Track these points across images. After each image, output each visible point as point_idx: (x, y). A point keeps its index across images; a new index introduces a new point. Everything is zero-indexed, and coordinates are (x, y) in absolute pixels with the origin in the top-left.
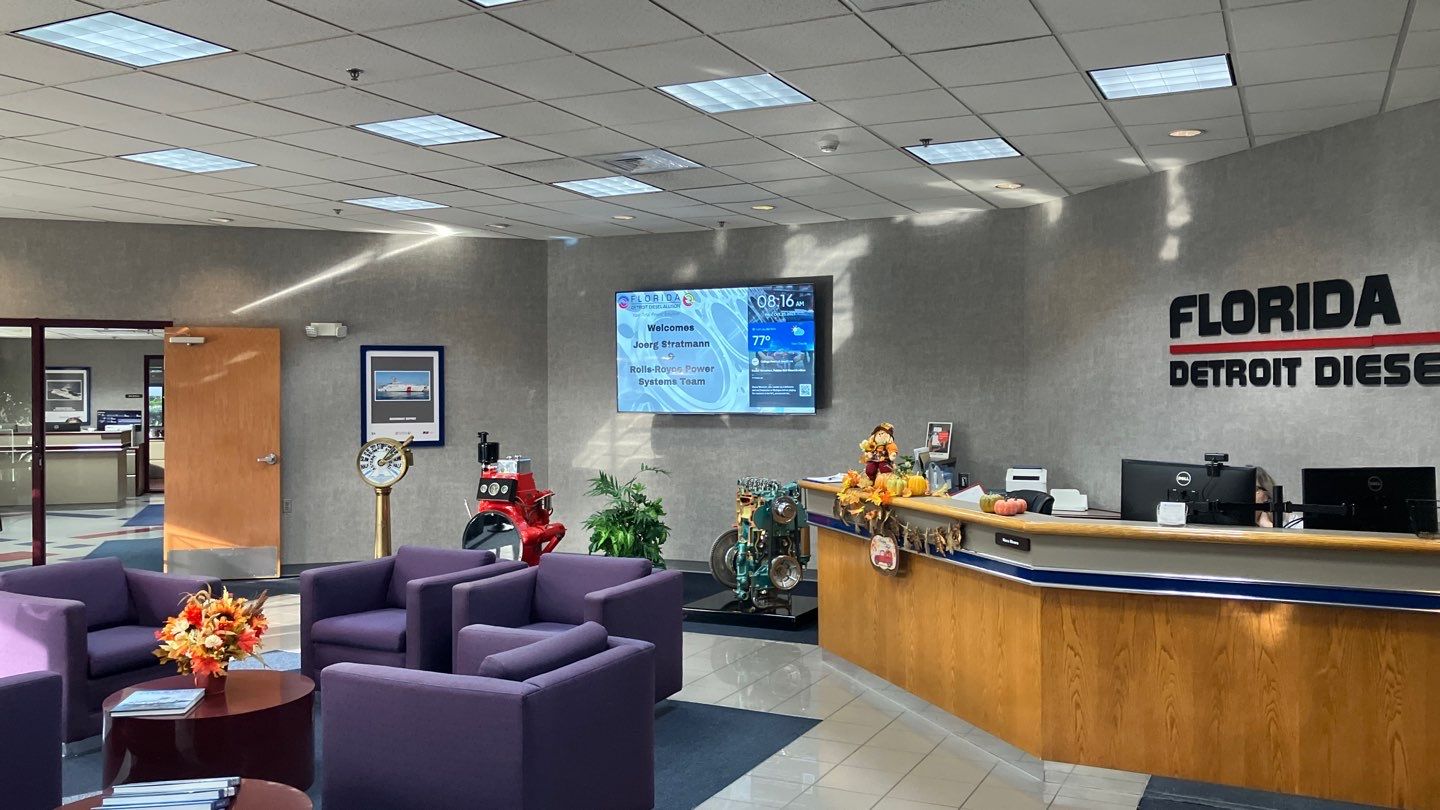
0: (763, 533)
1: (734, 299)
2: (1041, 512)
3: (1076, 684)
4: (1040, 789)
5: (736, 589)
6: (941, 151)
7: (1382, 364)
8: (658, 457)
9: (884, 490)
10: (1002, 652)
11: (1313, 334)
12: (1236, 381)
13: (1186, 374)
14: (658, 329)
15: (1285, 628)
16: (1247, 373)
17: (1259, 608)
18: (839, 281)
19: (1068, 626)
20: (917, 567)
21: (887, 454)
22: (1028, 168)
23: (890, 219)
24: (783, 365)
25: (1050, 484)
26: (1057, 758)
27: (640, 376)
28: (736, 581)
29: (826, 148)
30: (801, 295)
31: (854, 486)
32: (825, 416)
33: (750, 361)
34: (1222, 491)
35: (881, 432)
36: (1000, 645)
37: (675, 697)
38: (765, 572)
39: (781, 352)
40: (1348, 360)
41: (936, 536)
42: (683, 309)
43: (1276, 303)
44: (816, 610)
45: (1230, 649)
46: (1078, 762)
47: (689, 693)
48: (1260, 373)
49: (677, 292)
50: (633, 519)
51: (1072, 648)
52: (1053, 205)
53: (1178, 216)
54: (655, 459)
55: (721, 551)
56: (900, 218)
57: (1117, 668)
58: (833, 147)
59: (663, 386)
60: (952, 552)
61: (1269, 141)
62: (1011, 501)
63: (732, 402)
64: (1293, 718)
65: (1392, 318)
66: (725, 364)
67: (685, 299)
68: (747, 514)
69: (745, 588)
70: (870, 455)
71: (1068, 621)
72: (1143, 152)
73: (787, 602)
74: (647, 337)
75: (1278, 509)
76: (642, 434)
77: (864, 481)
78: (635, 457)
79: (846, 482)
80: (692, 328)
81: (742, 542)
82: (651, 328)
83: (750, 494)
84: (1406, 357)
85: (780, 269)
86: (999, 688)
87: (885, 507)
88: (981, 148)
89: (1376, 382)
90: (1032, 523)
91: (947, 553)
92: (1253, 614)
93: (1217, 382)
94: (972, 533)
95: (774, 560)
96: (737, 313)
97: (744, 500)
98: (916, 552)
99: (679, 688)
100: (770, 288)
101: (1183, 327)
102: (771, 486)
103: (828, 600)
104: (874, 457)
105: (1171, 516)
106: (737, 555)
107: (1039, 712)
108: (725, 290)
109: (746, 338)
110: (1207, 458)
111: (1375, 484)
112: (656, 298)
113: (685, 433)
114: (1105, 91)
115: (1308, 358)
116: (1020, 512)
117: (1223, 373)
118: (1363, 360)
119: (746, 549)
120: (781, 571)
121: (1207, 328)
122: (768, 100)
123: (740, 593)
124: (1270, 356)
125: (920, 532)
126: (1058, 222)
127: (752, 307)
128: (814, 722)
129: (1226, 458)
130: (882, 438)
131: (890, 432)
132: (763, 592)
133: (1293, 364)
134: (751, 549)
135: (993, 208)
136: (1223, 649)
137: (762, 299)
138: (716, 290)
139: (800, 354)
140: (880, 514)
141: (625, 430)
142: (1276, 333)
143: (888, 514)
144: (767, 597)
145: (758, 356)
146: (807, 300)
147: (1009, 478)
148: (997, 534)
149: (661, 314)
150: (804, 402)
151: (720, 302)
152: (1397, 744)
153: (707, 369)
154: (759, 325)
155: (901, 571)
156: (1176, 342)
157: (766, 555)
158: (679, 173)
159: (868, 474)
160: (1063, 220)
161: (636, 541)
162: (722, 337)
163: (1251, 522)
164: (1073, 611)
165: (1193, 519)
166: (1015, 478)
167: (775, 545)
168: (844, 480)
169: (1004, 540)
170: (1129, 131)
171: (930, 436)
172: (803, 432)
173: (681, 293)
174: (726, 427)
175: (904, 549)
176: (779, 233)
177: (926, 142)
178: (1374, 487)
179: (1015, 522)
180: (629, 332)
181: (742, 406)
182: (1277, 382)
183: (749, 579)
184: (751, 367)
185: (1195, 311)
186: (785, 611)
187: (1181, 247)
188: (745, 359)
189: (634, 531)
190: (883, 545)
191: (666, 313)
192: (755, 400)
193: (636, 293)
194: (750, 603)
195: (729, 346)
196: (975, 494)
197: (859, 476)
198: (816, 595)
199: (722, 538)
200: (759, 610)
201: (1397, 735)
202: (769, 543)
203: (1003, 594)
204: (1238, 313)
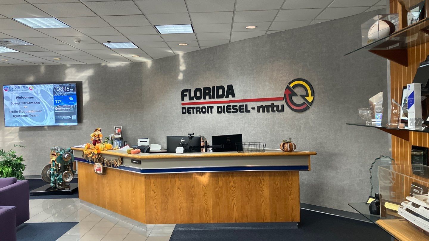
0: (60, 164)
1: (48, 88)
2: (146, 152)
3: (155, 201)
4: (145, 232)
5: (51, 183)
6: (114, 45)
7: (232, 108)
8: (21, 141)
9: (98, 149)
10: (134, 195)
11: (216, 100)
12: (198, 112)
13: (186, 111)
14: (20, 98)
15: (208, 179)
16: (201, 110)
17: (202, 174)
18: (85, 82)
19: (152, 185)
20: (109, 171)
21: (99, 138)
22: (141, 51)
23: (100, 64)
24: (66, 109)
25: (151, 143)
26: (150, 223)
27: (13, 114)
28: (51, 181)
29: (77, 42)
30: (72, 87)
31: (89, 148)
32: (81, 126)
33: (55, 108)
34: (193, 143)
35: (97, 131)
36: (133, 192)
37: (27, 222)
38: (61, 177)
39: (65, 105)
40: (224, 106)
41: (114, 162)
42: (29, 91)
43: (207, 92)
44: (78, 187)
45: (195, 186)
46: (156, 224)
47: (32, 220)
48: (204, 110)
49: (27, 85)
50: (11, 163)
51: (154, 191)
52: (149, 62)
53: (182, 67)
54: (20, 142)
55: (45, 171)
56: (103, 64)
57: (166, 195)
58: (79, 41)
59: (22, 117)
60: (119, 166)
61: (204, 48)
62: (136, 150)
63: (49, 121)
64: (210, 203)
65: (234, 96)
66: (46, 110)
67: (30, 88)
68: (54, 158)
69: (54, 183)
70: (94, 138)
71: (152, 183)
72: (172, 48)
73: (69, 186)
74: (16, 101)
75: (207, 147)
76: (15, 134)
77: (92, 146)
78: (13, 142)
79: (86, 147)
80: (33, 98)
81: (52, 168)
82: (17, 98)
83: (55, 152)
84: (236, 106)
85: (64, 78)
86: (134, 205)
87: (99, 154)
88: (126, 45)
89: (230, 112)
90: (142, 156)
91: (118, 167)
92: (201, 176)
93: (193, 113)
94: (125, 160)
95: (64, 173)
96: (49, 93)
97: (53, 154)
98: (108, 167)
99: (28, 219)
100: (61, 84)
101: (185, 98)
102: (62, 149)
103: (82, 184)
104: (95, 139)
105: (180, 150)
106: (51, 172)
107: (145, 210)
108: (45, 85)
109: (53, 101)
110: (189, 134)
111: (228, 139)
112: (19, 87)
113: (32, 133)
114: (160, 31)
115: (215, 106)
116: (139, 153)
117: (195, 110)
118: (227, 106)
119: (54, 170)
120: (66, 176)
121: (191, 98)
122: (55, 26)
123: (52, 184)
124: (206, 106)
125: (109, 161)
126: (151, 67)
127: (55, 91)
128: (77, 223)
129: (193, 134)
130: (98, 133)
131: (100, 131)
132: (60, 183)
133: (212, 108)
134: (56, 170)
135: (131, 62)
136: (193, 186)
137: (58, 88)
138: (42, 85)
139: (72, 106)
140: (97, 156)
141: (8, 133)
142: (208, 100)
143: (99, 156)
144: (62, 185)
145: (57, 107)
146: (74, 89)
147: (138, 142)
148: (132, 160)
149: (21, 93)
150: (74, 121)
151: (43, 89)
152: (235, 206)
153: (39, 111)
154: (57, 96)
155: (104, 173)
156: (183, 102)
157: (61, 171)
158: (25, 46)
159: (93, 144)
160: (152, 67)
161: (13, 171)
162: (44, 101)
163: (199, 151)
164: (154, 180)
165: (185, 151)
166: (140, 142)
167: (64, 168)
168: (86, 146)
169: (134, 161)
170: (168, 43)
171: (115, 130)
172: (74, 131)
173: (29, 86)
174: (46, 130)
175: (105, 166)
176: (64, 67)
177: (109, 42)
178: (228, 140)
179: (137, 156)
180: (8, 99)
181: (52, 123)
182: (208, 113)
183: (55, 180)
184: (55, 110)
185: (188, 93)
186: (69, 189)
187: (183, 76)
188: (53, 108)
189: (12, 167)
190: (98, 166)
191: (23, 93)
192: (57, 121)
193: (11, 86)
194: (56, 187)
195: (47, 104)
196: (127, 148)
197: (90, 145)
198: (77, 182)
199: (45, 167)
200: (59, 189)
201: (235, 204)
202: (62, 168)
203: (134, 177)
204: (198, 94)
